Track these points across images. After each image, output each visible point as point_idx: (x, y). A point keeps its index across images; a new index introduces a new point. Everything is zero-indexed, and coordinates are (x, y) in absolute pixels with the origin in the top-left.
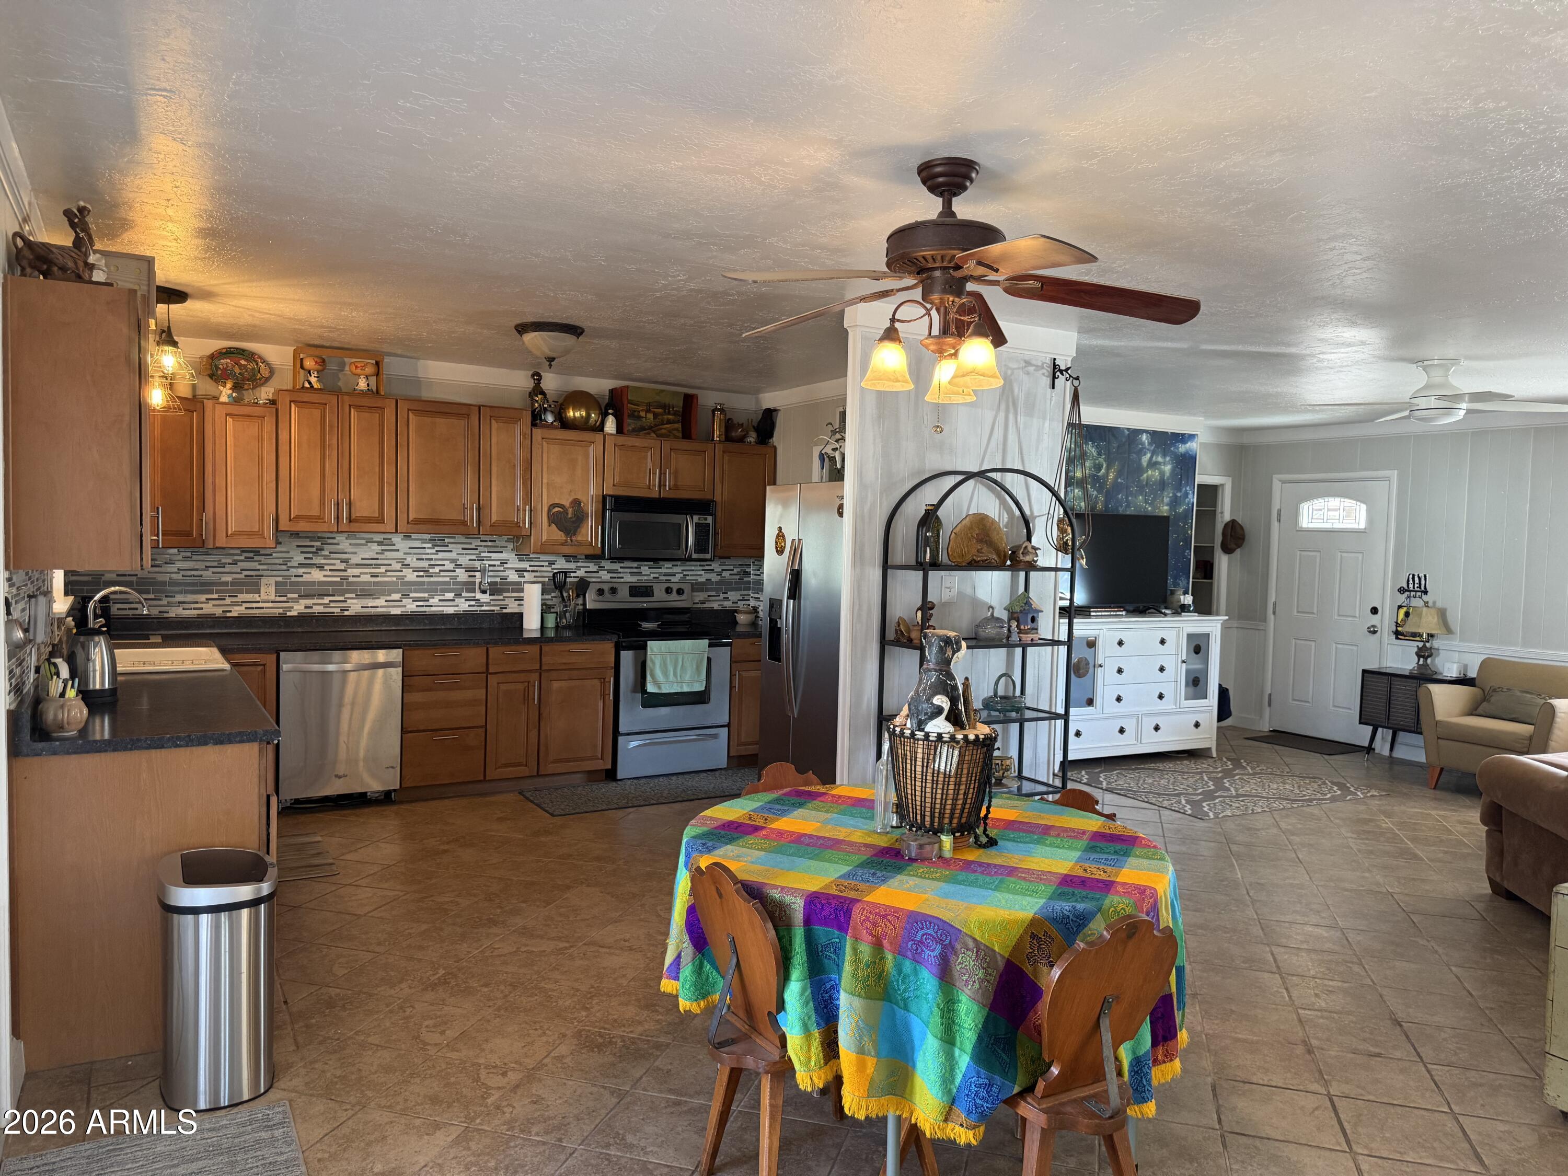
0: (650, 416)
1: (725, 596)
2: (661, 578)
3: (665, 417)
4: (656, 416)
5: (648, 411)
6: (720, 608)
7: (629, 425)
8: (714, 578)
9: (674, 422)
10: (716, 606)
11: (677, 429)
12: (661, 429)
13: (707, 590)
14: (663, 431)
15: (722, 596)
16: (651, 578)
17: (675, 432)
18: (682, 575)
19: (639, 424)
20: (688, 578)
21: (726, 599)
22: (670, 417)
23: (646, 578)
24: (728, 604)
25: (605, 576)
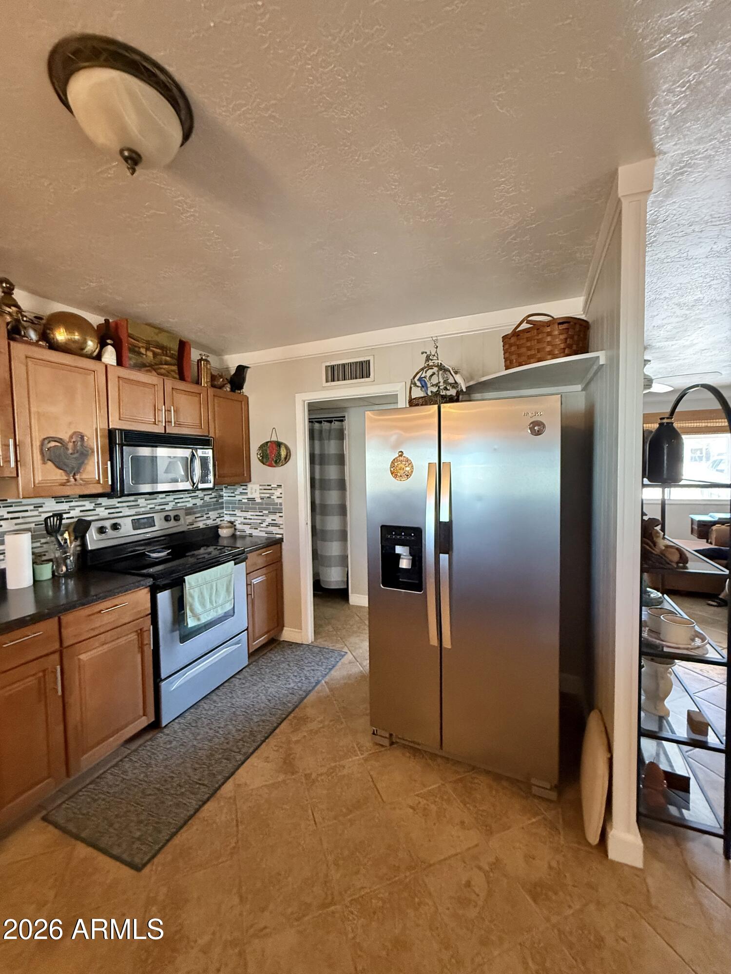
0: (150, 354)
1: (208, 516)
2: (157, 508)
3: (164, 357)
4: (155, 355)
5: (147, 349)
6: (204, 526)
7: (130, 359)
8: (199, 502)
9: (171, 364)
10: (201, 525)
11: (173, 371)
12: (161, 368)
13: (195, 513)
14: (163, 371)
15: (205, 516)
16: (148, 509)
17: (172, 373)
18: (174, 503)
19: (140, 360)
20: (179, 505)
21: (208, 518)
22: (168, 358)
23: (143, 509)
24: (210, 522)
25: (102, 512)
